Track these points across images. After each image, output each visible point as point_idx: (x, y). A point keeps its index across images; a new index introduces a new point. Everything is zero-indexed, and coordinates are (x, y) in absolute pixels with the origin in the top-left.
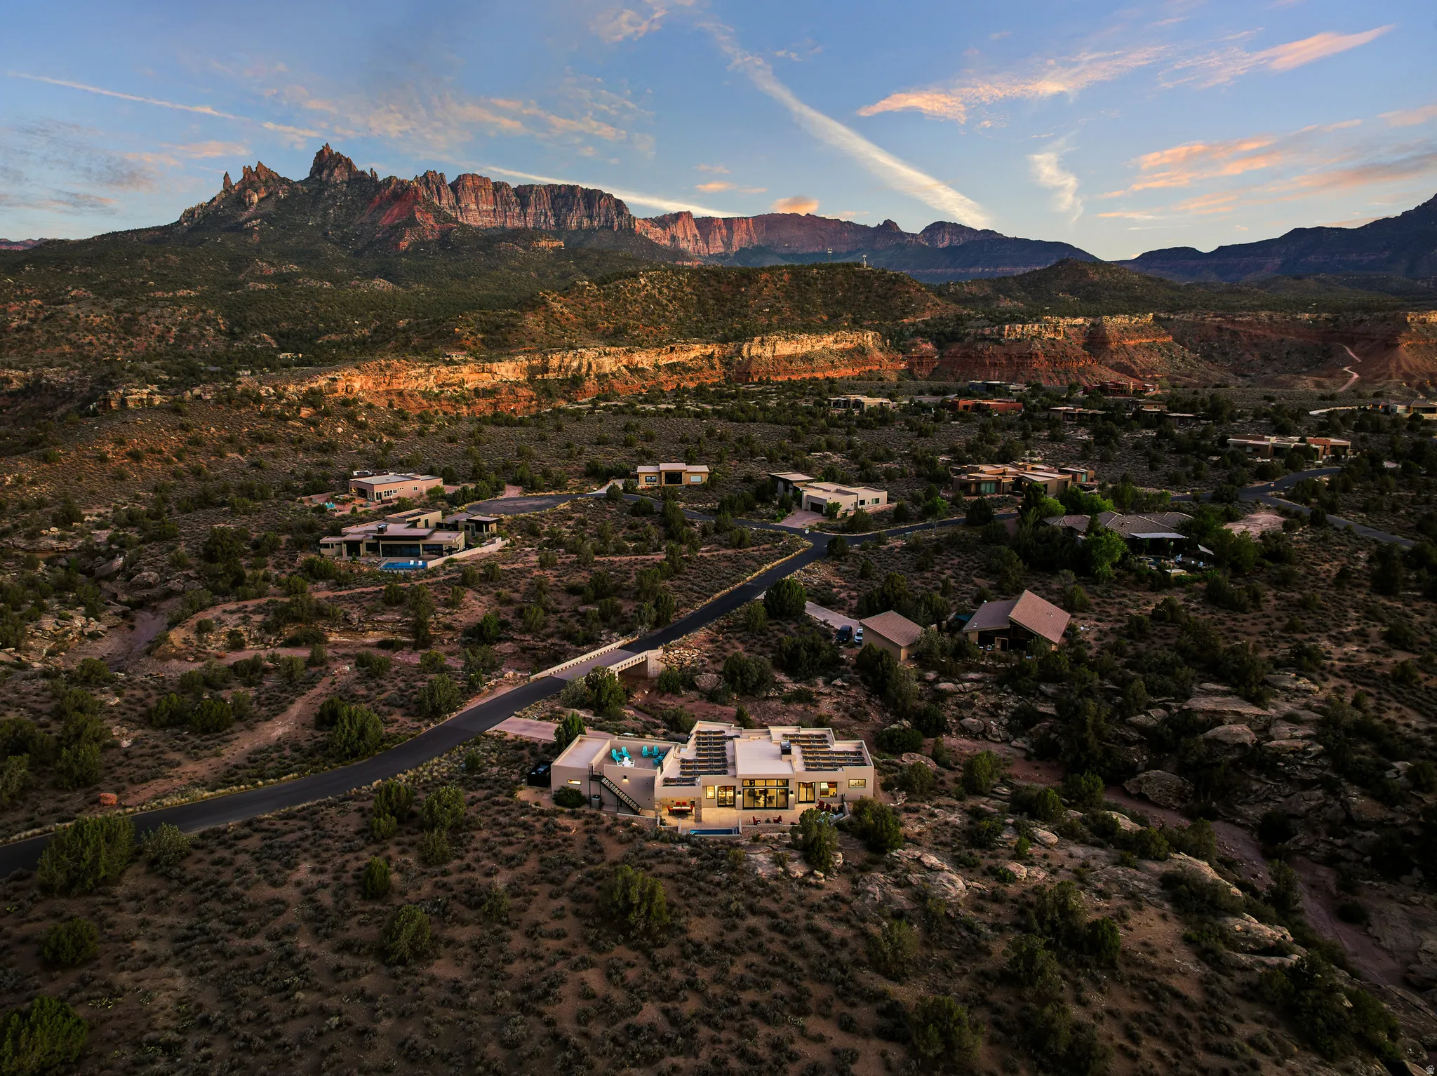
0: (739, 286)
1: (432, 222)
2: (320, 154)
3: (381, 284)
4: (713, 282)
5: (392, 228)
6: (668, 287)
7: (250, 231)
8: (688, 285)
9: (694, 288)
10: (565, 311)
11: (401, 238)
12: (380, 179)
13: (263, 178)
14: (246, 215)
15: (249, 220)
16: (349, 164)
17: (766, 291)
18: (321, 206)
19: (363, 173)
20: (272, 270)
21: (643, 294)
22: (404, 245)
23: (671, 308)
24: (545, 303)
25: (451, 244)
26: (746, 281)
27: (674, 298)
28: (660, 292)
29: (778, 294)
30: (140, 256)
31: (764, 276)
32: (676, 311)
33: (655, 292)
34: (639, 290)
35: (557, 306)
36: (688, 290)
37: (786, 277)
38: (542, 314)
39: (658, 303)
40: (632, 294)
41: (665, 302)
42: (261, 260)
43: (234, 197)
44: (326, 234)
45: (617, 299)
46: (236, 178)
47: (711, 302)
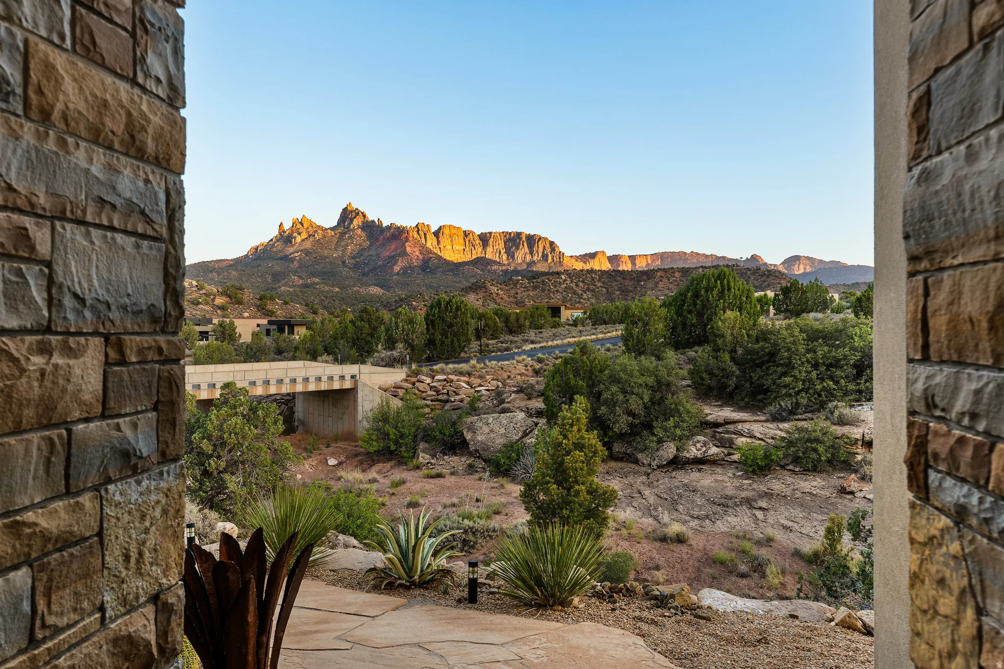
0: (639, 281)
1: (417, 253)
2: (345, 210)
3: (375, 290)
4: (618, 278)
5: (389, 258)
6: (583, 282)
7: (292, 260)
8: (599, 281)
9: (604, 283)
10: (500, 292)
11: (395, 264)
12: (384, 225)
13: (305, 226)
14: (291, 250)
15: (293, 253)
16: (364, 216)
17: (661, 285)
18: (343, 243)
19: (373, 222)
20: (301, 282)
21: (563, 286)
22: (397, 269)
23: (585, 296)
24: (485, 287)
25: (430, 268)
26: (645, 277)
27: (588, 289)
28: (577, 285)
29: (671, 286)
30: (211, 272)
31: (659, 274)
32: (588, 299)
33: (573, 285)
34: (560, 283)
35: (494, 289)
36: (599, 284)
37: (677, 274)
38: (481, 295)
39: (575, 293)
40: (555, 287)
41: (580, 292)
42: (294, 275)
43: (285, 238)
44: (344, 262)
45: (544, 290)
46: (287, 226)
47: (618, 293)
